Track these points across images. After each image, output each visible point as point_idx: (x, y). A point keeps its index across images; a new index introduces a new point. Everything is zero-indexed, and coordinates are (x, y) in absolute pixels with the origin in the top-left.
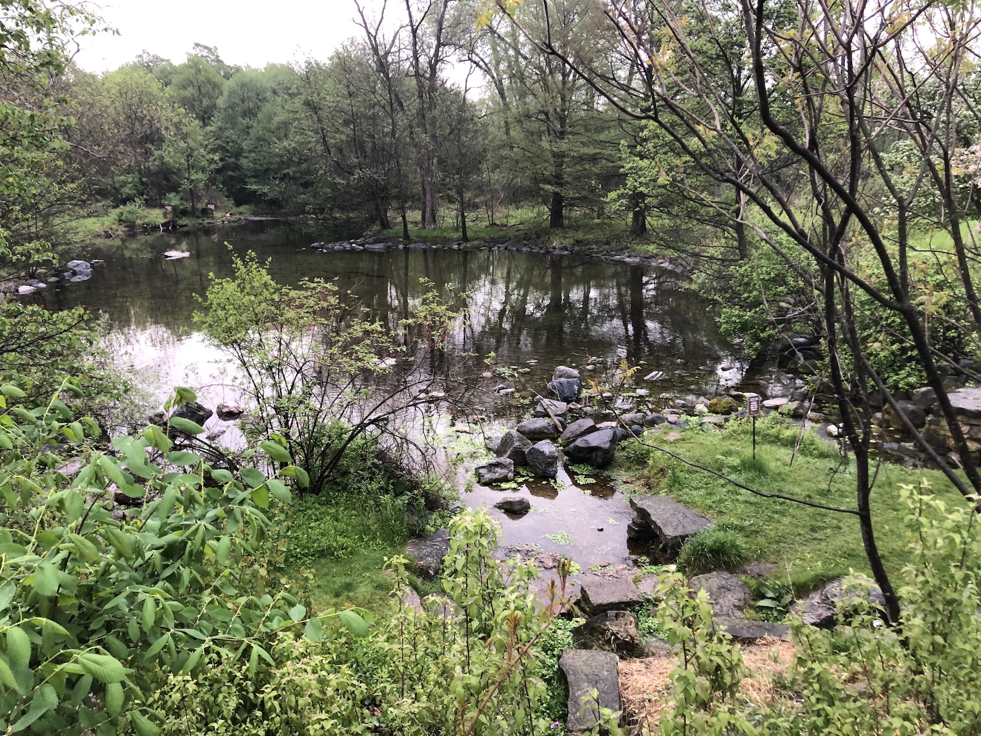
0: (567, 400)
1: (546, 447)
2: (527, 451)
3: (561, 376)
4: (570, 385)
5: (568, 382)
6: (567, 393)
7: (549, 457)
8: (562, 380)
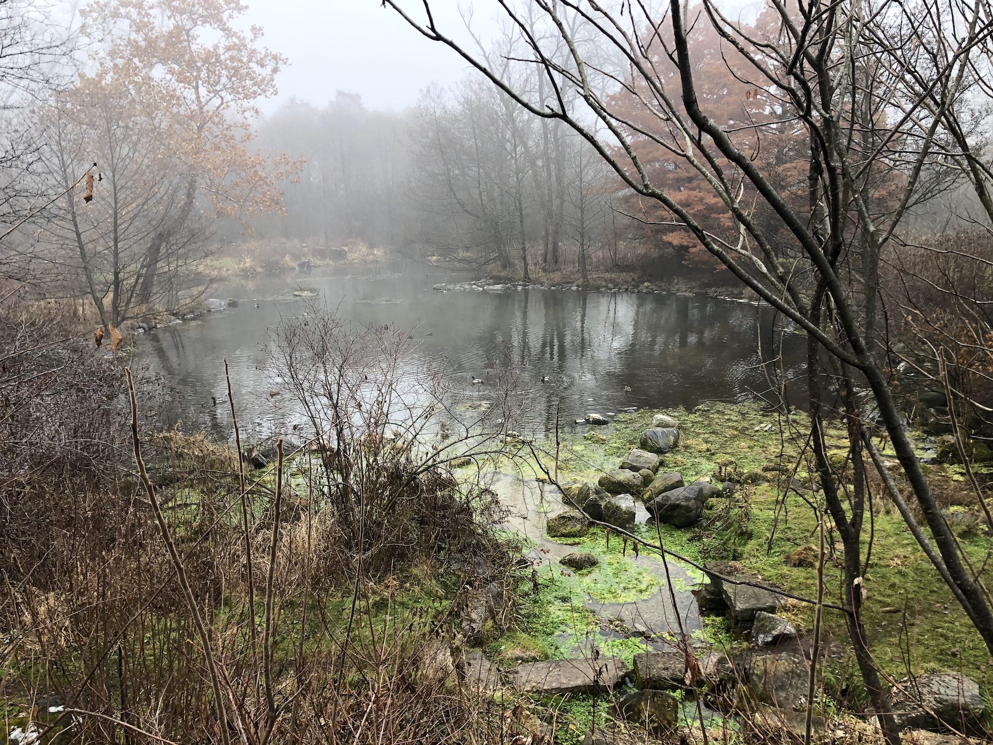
0: (659, 451)
1: (625, 502)
2: (603, 504)
3: (658, 426)
4: (666, 435)
5: (663, 433)
6: (662, 443)
7: (625, 513)
8: (659, 429)
